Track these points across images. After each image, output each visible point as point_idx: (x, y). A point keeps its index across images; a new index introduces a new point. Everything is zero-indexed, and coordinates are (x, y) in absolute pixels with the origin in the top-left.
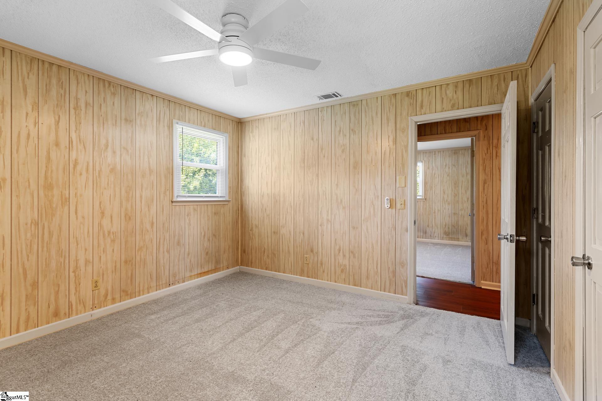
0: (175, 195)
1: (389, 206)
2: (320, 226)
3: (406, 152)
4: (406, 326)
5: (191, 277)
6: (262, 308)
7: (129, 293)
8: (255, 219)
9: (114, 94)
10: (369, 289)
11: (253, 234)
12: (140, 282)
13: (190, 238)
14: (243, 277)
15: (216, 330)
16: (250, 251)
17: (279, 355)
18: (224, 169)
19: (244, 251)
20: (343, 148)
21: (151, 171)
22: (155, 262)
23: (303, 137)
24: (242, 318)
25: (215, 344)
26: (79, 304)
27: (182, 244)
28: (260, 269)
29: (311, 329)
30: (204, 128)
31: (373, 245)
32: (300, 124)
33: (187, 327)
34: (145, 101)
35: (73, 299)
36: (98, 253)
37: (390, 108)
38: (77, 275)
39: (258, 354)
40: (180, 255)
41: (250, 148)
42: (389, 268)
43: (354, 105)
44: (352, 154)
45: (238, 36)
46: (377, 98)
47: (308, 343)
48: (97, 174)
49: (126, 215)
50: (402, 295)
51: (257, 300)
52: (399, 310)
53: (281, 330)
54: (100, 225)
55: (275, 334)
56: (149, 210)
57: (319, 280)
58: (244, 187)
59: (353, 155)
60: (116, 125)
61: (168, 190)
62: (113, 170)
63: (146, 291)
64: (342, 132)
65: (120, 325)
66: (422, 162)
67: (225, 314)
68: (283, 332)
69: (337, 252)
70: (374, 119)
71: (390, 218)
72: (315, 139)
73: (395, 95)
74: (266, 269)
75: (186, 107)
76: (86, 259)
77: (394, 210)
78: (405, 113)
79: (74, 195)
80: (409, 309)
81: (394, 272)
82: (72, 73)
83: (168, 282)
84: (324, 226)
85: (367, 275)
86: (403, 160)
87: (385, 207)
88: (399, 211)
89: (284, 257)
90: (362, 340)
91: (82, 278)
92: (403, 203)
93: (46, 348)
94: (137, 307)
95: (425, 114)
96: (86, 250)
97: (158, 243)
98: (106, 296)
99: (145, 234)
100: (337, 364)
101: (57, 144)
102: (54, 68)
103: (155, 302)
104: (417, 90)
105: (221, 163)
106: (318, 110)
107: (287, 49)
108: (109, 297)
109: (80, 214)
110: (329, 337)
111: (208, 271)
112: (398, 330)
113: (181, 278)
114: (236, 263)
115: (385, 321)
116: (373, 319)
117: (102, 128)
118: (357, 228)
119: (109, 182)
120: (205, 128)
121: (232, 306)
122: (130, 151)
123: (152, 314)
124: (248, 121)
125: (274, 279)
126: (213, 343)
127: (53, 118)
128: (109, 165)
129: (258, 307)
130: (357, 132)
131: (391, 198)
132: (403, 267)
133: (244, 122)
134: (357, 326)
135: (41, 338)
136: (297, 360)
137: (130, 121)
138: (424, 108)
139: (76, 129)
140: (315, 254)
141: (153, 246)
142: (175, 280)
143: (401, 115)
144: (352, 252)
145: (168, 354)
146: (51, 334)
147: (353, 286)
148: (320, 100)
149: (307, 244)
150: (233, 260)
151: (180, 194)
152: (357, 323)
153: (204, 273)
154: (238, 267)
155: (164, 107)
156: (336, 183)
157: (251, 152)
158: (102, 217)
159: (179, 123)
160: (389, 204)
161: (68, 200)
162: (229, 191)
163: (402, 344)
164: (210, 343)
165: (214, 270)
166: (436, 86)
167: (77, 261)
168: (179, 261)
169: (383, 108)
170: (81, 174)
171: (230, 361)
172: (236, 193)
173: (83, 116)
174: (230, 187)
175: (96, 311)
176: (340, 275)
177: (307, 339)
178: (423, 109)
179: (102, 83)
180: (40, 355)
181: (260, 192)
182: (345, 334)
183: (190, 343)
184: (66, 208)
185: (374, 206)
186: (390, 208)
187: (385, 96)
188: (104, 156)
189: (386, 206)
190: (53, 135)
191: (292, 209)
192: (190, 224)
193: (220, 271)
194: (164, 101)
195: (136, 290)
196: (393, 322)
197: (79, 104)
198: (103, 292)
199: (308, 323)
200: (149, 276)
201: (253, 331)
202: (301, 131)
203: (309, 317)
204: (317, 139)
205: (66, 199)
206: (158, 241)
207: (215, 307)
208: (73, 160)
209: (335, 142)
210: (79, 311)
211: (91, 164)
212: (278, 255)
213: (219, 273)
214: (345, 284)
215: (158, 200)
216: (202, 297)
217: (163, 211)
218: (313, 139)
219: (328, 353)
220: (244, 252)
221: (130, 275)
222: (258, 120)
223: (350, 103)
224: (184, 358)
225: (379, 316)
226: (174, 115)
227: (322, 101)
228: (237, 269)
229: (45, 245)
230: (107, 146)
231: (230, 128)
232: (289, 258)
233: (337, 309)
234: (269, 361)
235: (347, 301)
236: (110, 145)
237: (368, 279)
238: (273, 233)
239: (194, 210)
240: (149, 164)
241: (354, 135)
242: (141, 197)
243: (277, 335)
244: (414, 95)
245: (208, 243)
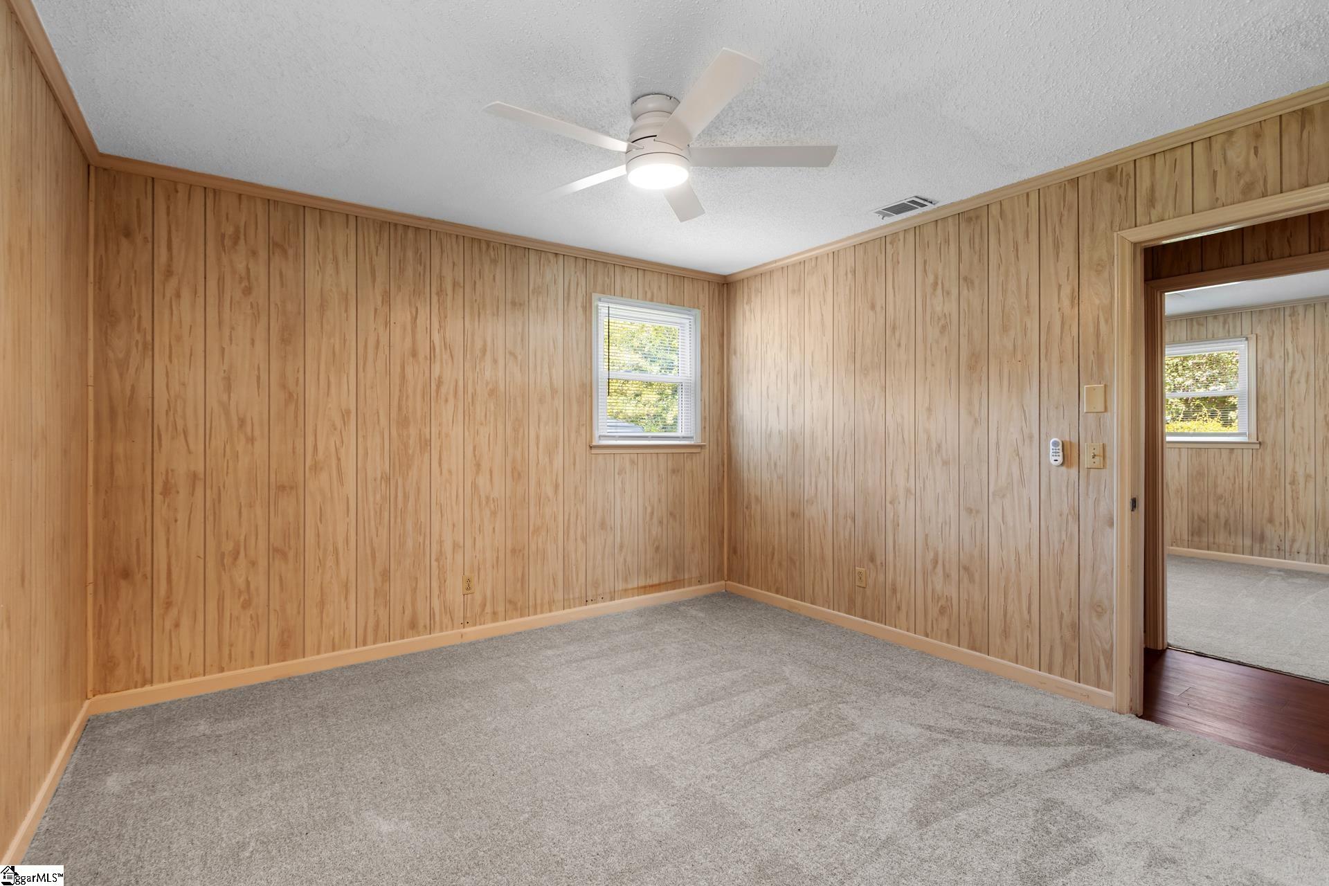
0: (596, 434)
1: (1060, 459)
2: (891, 503)
3: (1106, 321)
4: (1081, 760)
5: (626, 592)
6: (745, 667)
7: (519, 605)
8: (755, 483)
9: (494, 262)
10: (1009, 661)
11: (750, 516)
12: (536, 590)
13: (624, 516)
14: (729, 603)
15: (646, 693)
16: (746, 552)
17: (748, 758)
18: (693, 381)
19: (734, 550)
20: (942, 322)
21: (554, 391)
22: (561, 557)
23: (852, 302)
24: (699, 680)
25: (637, 715)
26: (444, 615)
27: (609, 528)
28: (765, 590)
29: (835, 723)
30: (651, 303)
31: (1017, 554)
32: (845, 277)
33: (598, 679)
34: (544, 266)
35: (436, 604)
36: (471, 533)
37: (1061, 216)
38: (441, 566)
39: (708, 747)
40: (605, 547)
41: (746, 335)
42: (1062, 614)
43: (969, 220)
44: (965, 336)
45: (656, 136)
46: (1028, 194)
47: (817, 749)
48: (470, 400)
49: (514, 469)
50: (1098, 687)
51: (741, 651)
52: (1080, 721)
53: (768, 714)
54: (475, 486)
55: (754, 719)
56: (551, 462)
57: (889, 626)
58: (733, 417)
59: (967, 337)
60: (498, 315)
61: (583, 425)
62: (493, 392)
63: (546, 607)
64: (940, 286)
65: (498, 658)
66: (1247, 339)
67: (672, 667)
68: (771, 718)
69: (930, 567)
70: (1021, 248)
71: (1064, 490)
72: (878, 308)
73: (1075, 182)
74: (777, 592)
75: (617, 268)
76: (454, 541)
77: (1074, 471)
78: (1102, 225)
79: (437, 436)
80: (1112, 725)
81: (1076, 628)
82: (433, 236)
83: (584, 595)
84: (899, 503)
85: (1003, 626)
86: (1101, 342)
87: (1050, 464)
88: (1088, 474)
89: (812, 570)
90: (945, 769)
91: (448, 572)
92: (1099, 451)
93: (395, 675)
94: (530, 633)
95: (1162, 220)
96: (454, 525)
97: (566, 522)
98: (484, 606)
99: (543, 505)
100: (863, 800)
101: (414, 354)
102: (410, 234)
103: (560, 628)
104: (1137, 162)
105: (685, 369)
106: (884, 241)
107: (772, 133)
108: (488, 609)
109: (445, 467)
110: (869, 746)
111: (659, 585)
112: (1053, 764)
113: (608, 591)
114: (717, 574)
115: (1027, 740)
116: (994, 729)
117: (476, 323)
118: (978, 512)
119: (488, 413)
120: (653, 303)
121: (689, 654)
122: (520, 358)
123: (550, 648)
124: (740, 281)
125: (791, 615)
126: (633, 713)
127: (409, 313)
128: (487, 384)
129: (737, 664)
130: (977, 282)
131: (1067, 439)
132: (1100, 615)
133: (735, 282)
134: (947, 738)
135: (393, 659)
136: (780, 775)
137: (520, 304)
138: (1159, 207)
139: (440, 327)
140: (879, 567)
141: (557, 527)
142: (597, 595)
143: (1093, 229)
144: (966, 569)
145: (557, 716)
146: (407, 656)
147: (968, 648)
148: (885, 218)
149: (860, 542)
150: (711, 568)
151: (606, 429)
152: (951, 731)
153: (652, 586)
154: (723, 583)
155: (576, 273)
156: (927, 405)
157: (747, 343)
158: (477, 473)
159: (602, 299)
160: (1061, 454)
161: (428, 443)
162: (703, 426)
163: (1046, 796)
164: (629, 711)
165: (670, 582)
166: (1192, 143)
167: (441, 542)
168: (603, 559)
169: (1043, 217)
170: (446, 401)
171: (653, 748)
172: (717, 432)
173: (449, 305)
174: (705, 418)
175: (468, 630)
176: (936, 620)
177: (818, 740)
178: (1154, 208)
179: (476, 246)
180: (387, 682)
181: (764, 427)
182: (911, 747)
183: (596, 706)
184: (427, 455)
185: (1020, 459)
186: (1062, 464)
187: (1048, 187)
188: (480, 369)
189: (1052, 459)
190: (408, 340)
191: (828, 463)
192: (623, 491)
193: (684, 587)
194: (576, 261)
195: (530, 604)
196: (1049, 745)
197: (443, 286)
198: (478, 597)
199: (833, 711)
200: (551, 581)
201: (713, 705)
202: (847, 292)
203: (839, 699)
204: (882, 307)
205: (426, 441)
206: (566, 518)
207: (657, 652)
208: (435, 379)
209: (924, 311)
210: (444, 626)
211: (461, 383)
212: (800, 564)
213: (682, 590)
214: (949, 643)
215: (566, 443)
216: (641, 630)
217: (574, 464)
218: (873, 307)
219: (853, 776)
220: (735, 552)
221: (520, 575)
222: (760, 275)
223: (961, 215)
224: (579, 727)
225: (1015, 727)
226: (595, 285)
227: (888, 220)
228: (720, 585)
229: (399, 514)
230: (484, 351)
231: (704, 298)
232: (824, 573)
233: (912, 694)
234: (725, 763)
235: (947, 680)
236: (488, 349)
237: (1006, 637)
238: (789, 516)
239: (632, 462)
240: (551, 379)
241: (969, 290)
242: (538, 437)
243: (757, 722)
244: (1128, 175)
245: (660, 529)
